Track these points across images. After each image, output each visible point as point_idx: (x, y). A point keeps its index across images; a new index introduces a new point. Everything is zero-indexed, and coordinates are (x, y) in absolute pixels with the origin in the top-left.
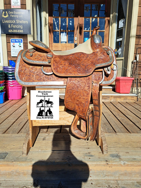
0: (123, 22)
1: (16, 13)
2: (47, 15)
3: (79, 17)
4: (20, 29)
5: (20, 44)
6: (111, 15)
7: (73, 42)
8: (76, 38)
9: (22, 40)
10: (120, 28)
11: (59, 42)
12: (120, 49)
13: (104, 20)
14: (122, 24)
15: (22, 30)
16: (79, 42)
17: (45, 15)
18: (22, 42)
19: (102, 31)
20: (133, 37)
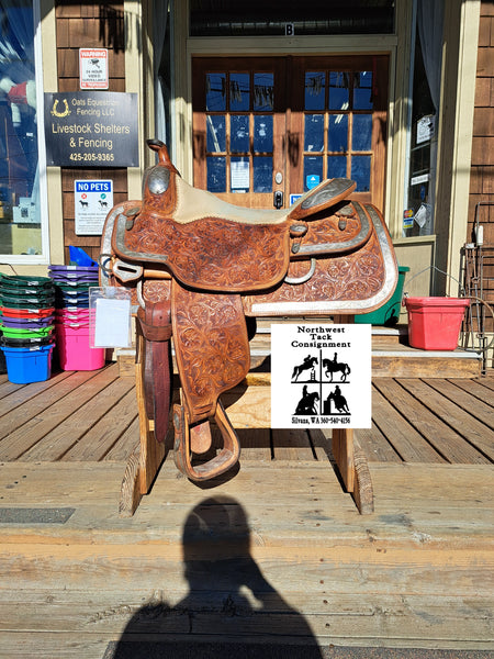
0: (430, 126)
1: (95, 103)
2: (190, 106)
3: (289, 111)
4: (104, 150)
5: (104, 196)
6: (391, 105)
7: (270, 190)
8: (278, 177)
9: (109, 183)
10: (421, 144)
11: (225, 191)
12: (422, 211)
13: (367, 120)
14: (428, 131)
15: (110, 152)
16: (288, 191)
17: (181, 107)
18: (109, 190)
19: (363, 152)
20: (463, 171)
